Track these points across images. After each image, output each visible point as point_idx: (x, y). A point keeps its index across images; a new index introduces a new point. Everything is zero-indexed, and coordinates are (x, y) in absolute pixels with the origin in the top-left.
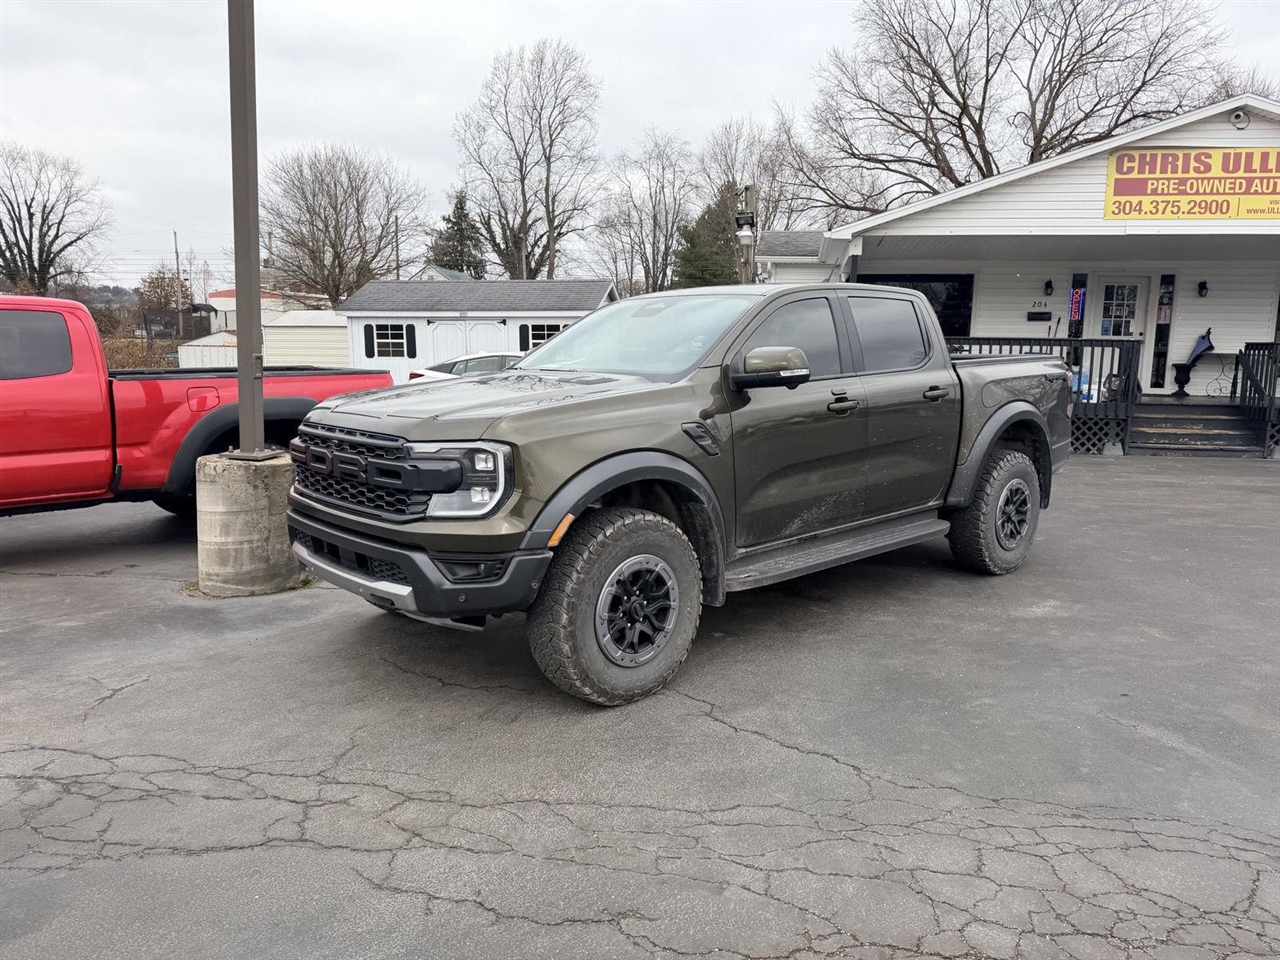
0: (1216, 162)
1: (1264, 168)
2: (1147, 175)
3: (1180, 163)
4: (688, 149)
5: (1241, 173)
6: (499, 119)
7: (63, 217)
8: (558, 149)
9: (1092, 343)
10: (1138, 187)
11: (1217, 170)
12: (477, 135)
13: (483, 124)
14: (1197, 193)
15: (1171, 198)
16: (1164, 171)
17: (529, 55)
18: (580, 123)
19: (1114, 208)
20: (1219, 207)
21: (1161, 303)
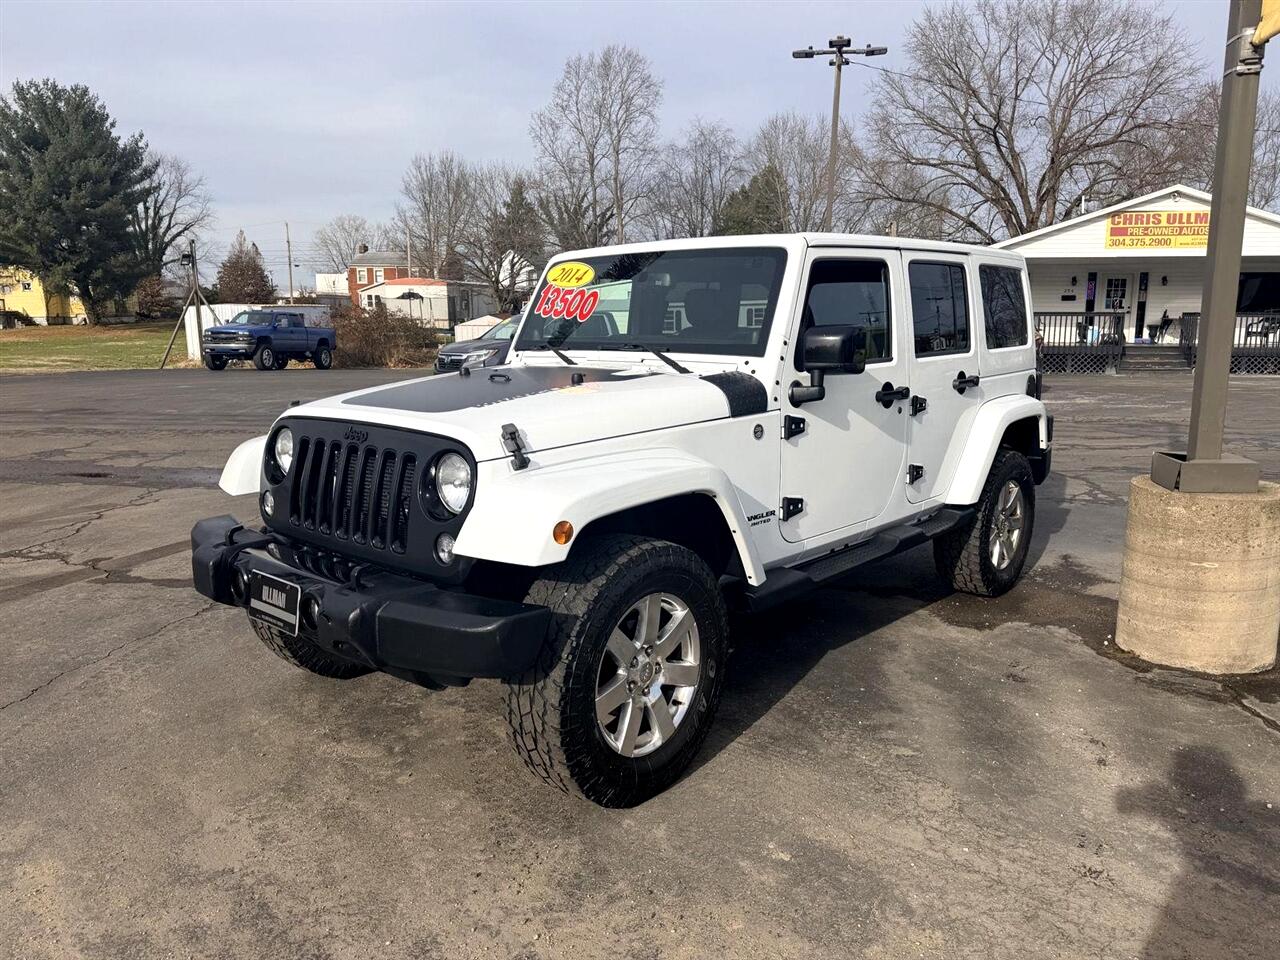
0: (1164, 219)
1: (1188, 221)
2: (1128, 226)
3: (1145, 219)
4: (731, 135)
5: (1177, 224)
6: (571, 117)
7: (175, 210)
8: (625, 143)
9: (1100, 314)
10: (1122, 232)
11: (1164, 223)
12: (551, 132)
13: (557, 122)
14: (1154, 235)
15: (1140, 238)
16: (1136, 223)
17: (598, 60)
18: (644, 119)
19: (1110, 243)
20: (1166, 242)
21: (1140, 289)
